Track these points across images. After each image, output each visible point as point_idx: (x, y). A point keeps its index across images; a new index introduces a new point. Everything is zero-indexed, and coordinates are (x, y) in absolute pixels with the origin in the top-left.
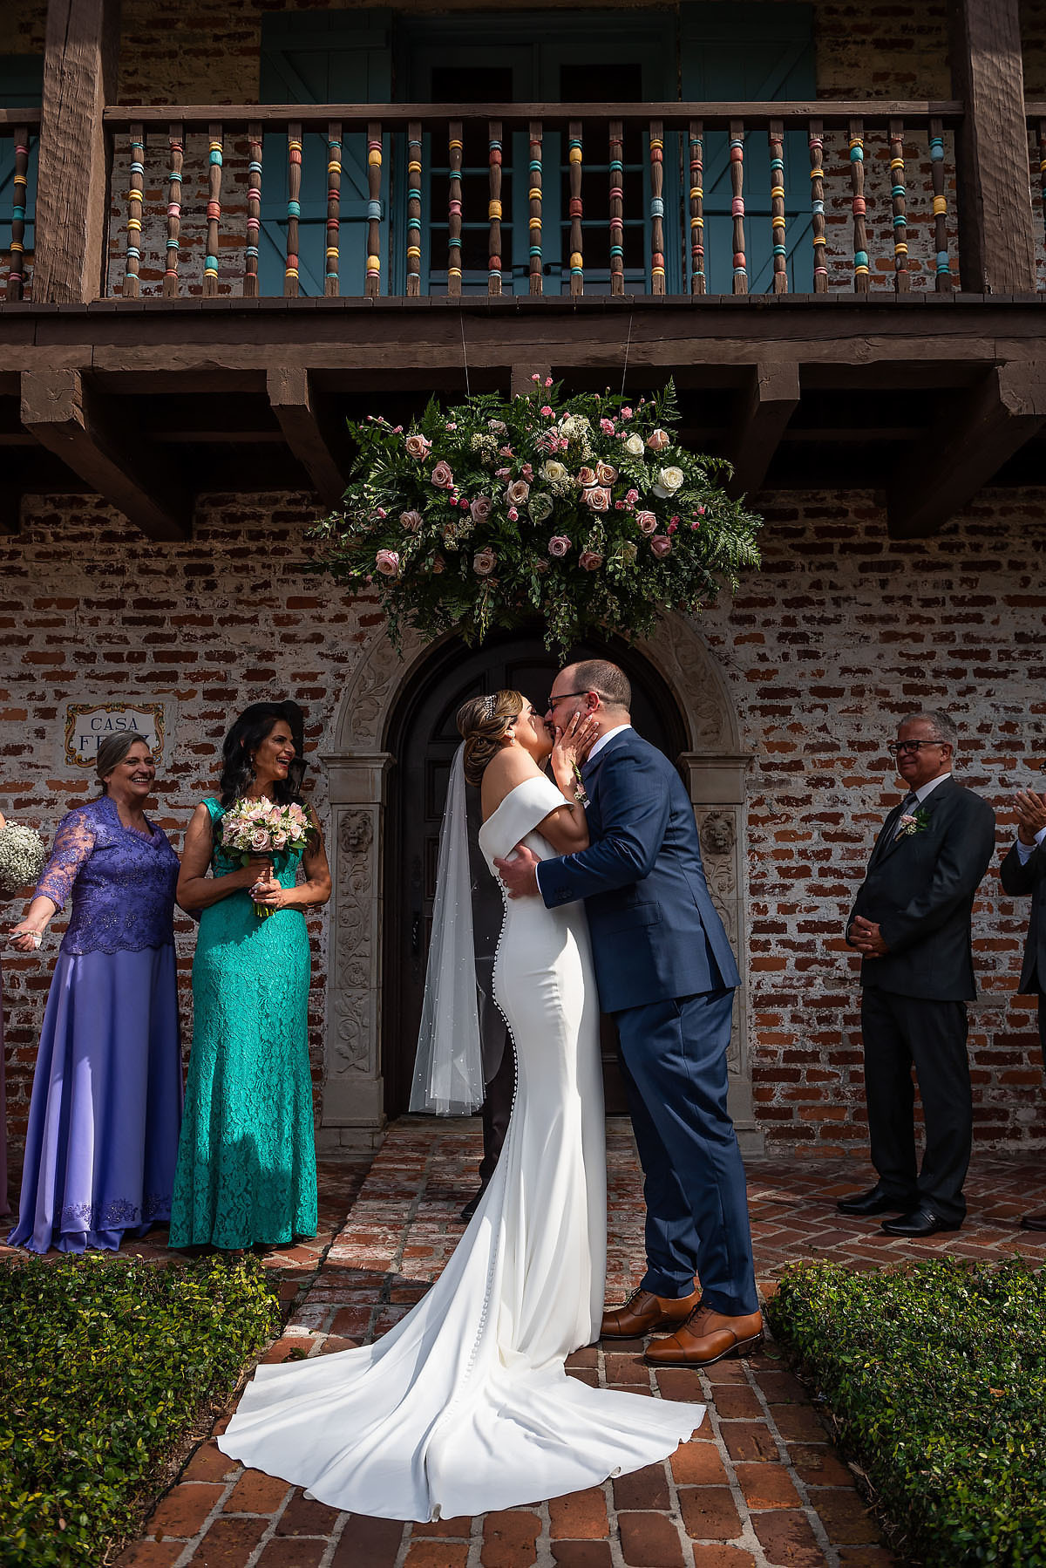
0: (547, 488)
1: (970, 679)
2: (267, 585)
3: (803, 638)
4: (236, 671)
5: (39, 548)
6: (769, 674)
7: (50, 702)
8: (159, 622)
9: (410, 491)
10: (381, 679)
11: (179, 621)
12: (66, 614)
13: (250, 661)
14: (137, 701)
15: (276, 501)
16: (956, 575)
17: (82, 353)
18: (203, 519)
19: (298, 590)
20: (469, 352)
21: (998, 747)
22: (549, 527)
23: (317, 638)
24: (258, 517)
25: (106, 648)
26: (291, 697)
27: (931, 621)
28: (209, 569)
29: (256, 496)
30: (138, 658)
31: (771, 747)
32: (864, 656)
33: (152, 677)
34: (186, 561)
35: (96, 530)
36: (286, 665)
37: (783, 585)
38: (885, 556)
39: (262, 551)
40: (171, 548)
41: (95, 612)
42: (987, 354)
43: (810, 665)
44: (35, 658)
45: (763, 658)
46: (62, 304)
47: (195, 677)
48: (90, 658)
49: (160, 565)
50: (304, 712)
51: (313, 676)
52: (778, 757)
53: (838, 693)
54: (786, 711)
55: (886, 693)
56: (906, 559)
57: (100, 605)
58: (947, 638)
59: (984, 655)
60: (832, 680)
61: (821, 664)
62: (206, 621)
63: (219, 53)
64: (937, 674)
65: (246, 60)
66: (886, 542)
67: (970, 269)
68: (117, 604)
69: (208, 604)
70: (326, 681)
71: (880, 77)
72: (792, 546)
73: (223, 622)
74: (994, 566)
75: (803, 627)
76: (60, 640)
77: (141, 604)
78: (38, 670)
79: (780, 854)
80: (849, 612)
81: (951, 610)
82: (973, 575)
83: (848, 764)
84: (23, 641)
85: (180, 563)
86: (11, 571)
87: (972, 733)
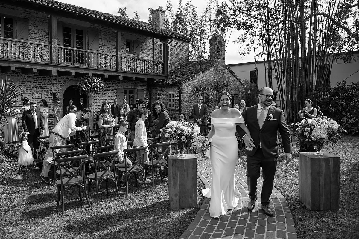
1: (109, 93)
2: (51, 81)
4: (49, 90)
5: (27, 76)
7: (30, 92)
10: (62, 91)
11: (43, 84)
12: (30, 83)
13: (50, 89)
14: (39, 92)
16: (108, 84)
17: (57, 69)
19: (54, 82)
23: (56, 87)
25: (35, 87)
28: (45, 79)
30: (39, 88)
33: (40, 90)
36: (54, 89)
39: (51, 78)
40: (41, 77)
41: (34, 83)
42: (119, 75)
44: (28, 88)
46: (55, 64)
47: (44, 90)
48: (34, 88)
49: (41, 79)
51: (56, 91)
52: (95, 99)
57: (34, 82)
58: (107, 89)
59: (110, 91)
62: (45, 85)
63: (44, 22)
65: (47, 24)
67: (117, 68)
68: (36, 82)
71: (104, 38)
76: (30, 86)
77: (39, 82)
78: (28, 89)
79: (95, 107)
81: (108, 87)
83: (100, 99)
84: (27, 86)
85: (43, 78)
86: (24, 78)
87: (109, 97)
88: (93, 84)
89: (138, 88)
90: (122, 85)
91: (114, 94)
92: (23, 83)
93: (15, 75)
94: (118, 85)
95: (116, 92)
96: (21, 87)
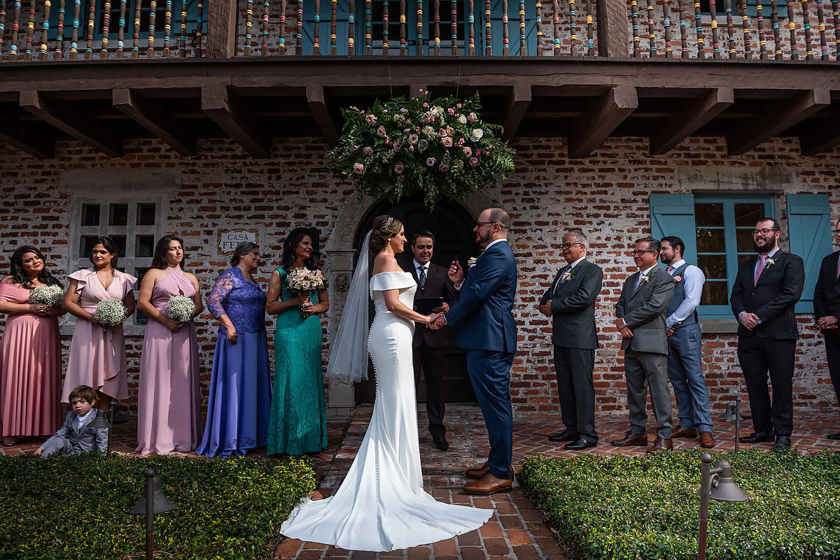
0: (425, 137)
1: (602, 218)
2: (303, 177)
3: (532, 200)
4: (290, 214)
5: (205, 161)
6: (518, 216)
7: (210, 228)
8: (257, 193)
9: (368, 137)
10: (352, 218)
11: (265, 193)
12: (216, 190)
13: (296, 210)
14: (248, 227)
15: (307, 141)
16: (596, 174)
17: (227, 80)
18: (275, 149)
19: (316, 180)
20: (392, 79)
21: (614, 247)
22: (427, 154)
23: (325, 200)
24: (299, 148)
25: (234, 204)
26: (314, 226)
27: (586, 193)
28: (278, 171)
29: (298, 139)
30: (249, 209)
31: (519, 247)
32: (558, 208)
33: (254, 217)
34: (268, 167)
35: (229, 154)
36: (311, 212)
37: (524, 178)
38: (567, 166)
39: (301, 163)
40: (262, 161)
41: (229, 189)
42: (609, 83)
43: (535, 212)
45: (515, 209)
46: (219, 59)
47: (272, 217)
48: (227, 209)
49: (257, 169)
50: (320, 232)
51: (323, 217)
52: (521, 251)
53: (547, 224)
54: (525, 231)
55: (567, 224)
56: (576, 167)
57: (231, 186)
58: (593, 201)
59: (608, 208)
60: (545, 218)
61: (539, 211)
62: (277, 193)
64: (588, 216)
66: (567, 160)
67: (602, 46)
68: (239, 186)
69: (278, 186)
70: (328, 219)
72: (527, 161)
73: (284, 193)
74: (613, 170)
75: (532, 196)
76: (214, 201)
77: (248, 185)
78: (205, 214)
79: (522, 292)
80: (552, 189)
81: (594, 189)
82: (603, 174)
83: (551, 254)
84: (198, 202)
85: (266, 168)
86: (193, 172)
87: (603, 241)
88: (413, 132)
89: (794, 188)
90: (684, 177)
91: (632, 223)
92: (186, 190)
93: (161, 161)
94: (655, 178)
95: (645, 213)
96: (176, 206)
